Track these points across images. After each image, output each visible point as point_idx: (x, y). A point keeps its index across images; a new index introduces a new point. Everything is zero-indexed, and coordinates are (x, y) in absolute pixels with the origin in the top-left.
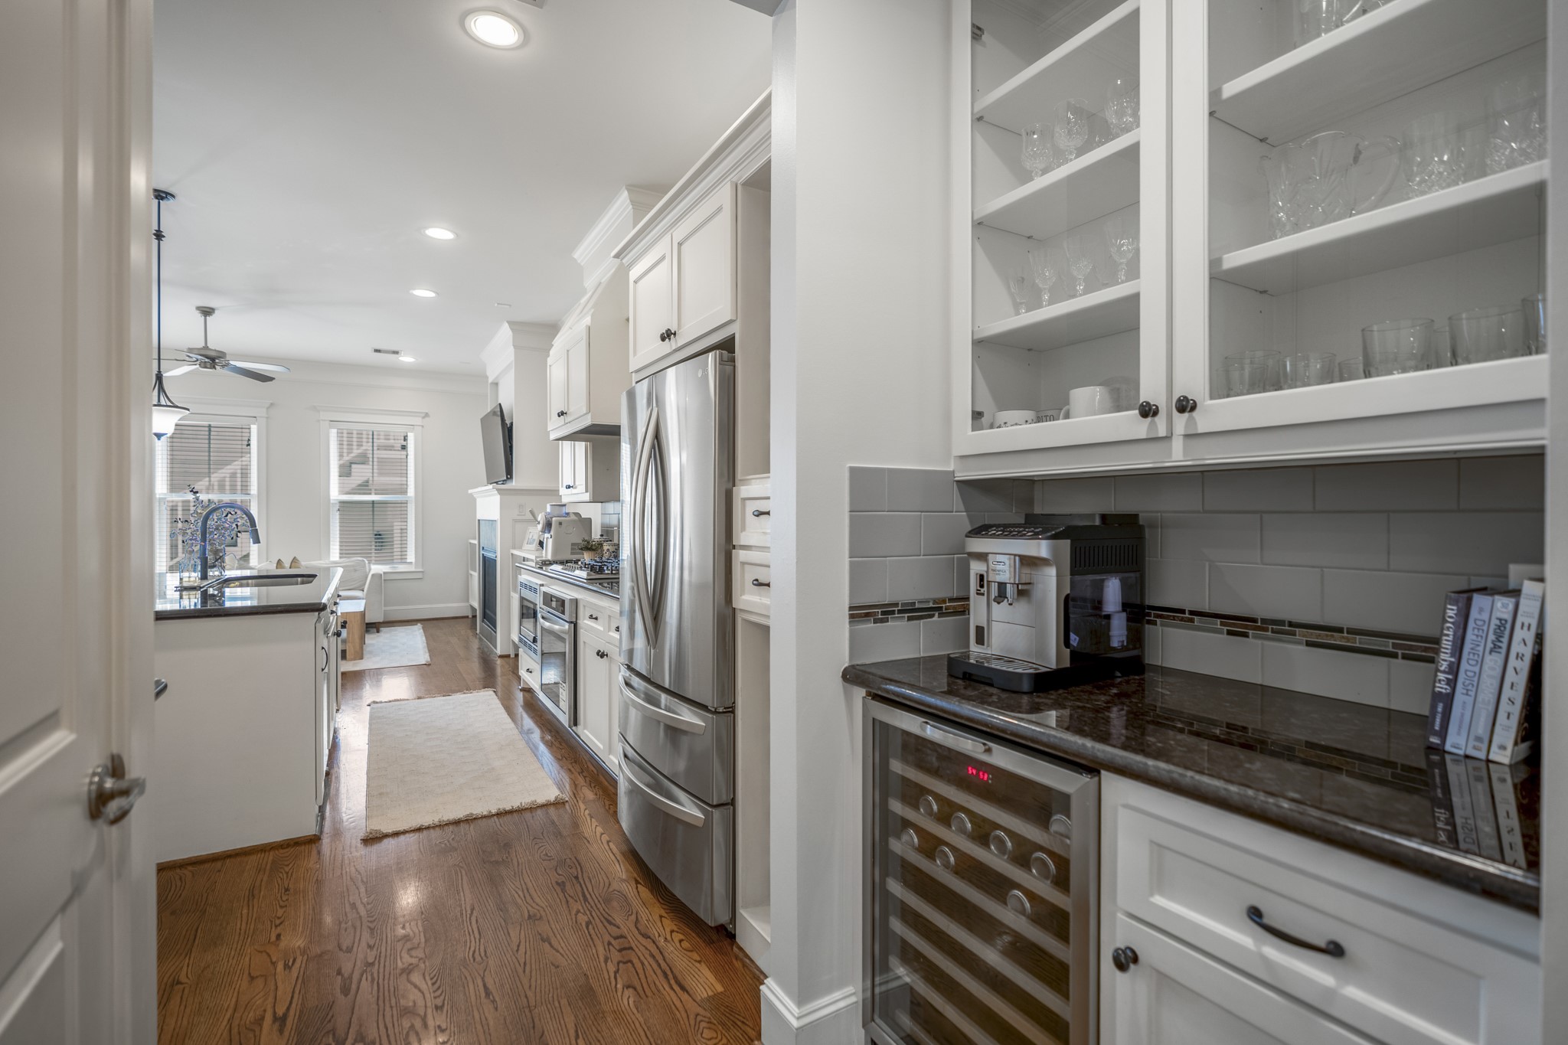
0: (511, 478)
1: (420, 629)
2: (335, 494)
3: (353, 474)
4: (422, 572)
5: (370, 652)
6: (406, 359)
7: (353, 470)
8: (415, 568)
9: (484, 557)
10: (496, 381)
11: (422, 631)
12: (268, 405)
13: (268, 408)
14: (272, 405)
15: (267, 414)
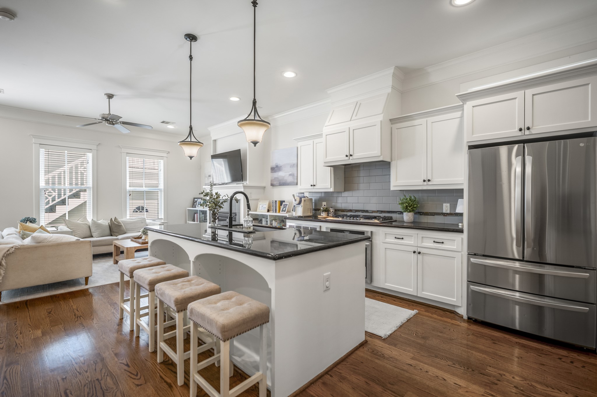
2: (128, 187)
6: (170, 126)
8: (164, 221)
12: (98, 144)
13: (97, 145)
14: (99, 144)
15: (97, 148)
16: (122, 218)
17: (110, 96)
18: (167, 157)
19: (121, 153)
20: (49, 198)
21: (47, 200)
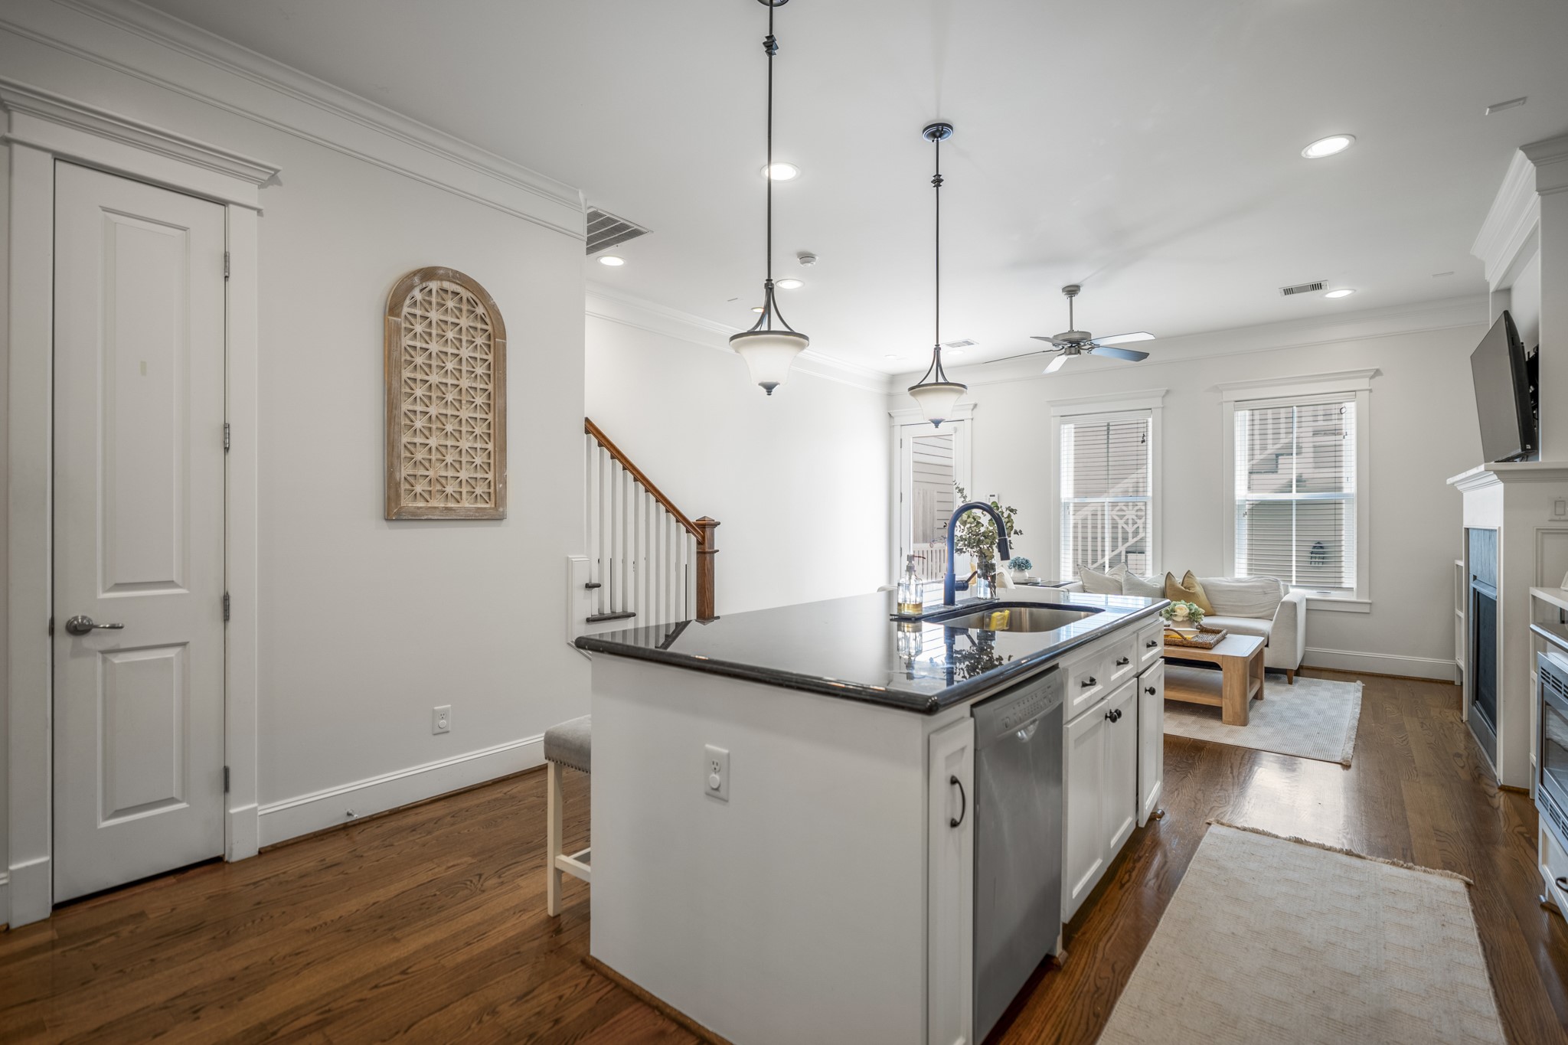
0: (1535, 447)
1: (1357, 691)
2: (1242, 493)
3: (1280, 471)
4: (1370, 604)
5: (1263, 717)
6: (1337, 294)
7: (1280, 466)
8: (1358, 596)
9: (1477, 595)
10: (1505, 285)
11: (1360, 694)
12: (1164, 393)
13: (1164, 397)
14: (1168, 392)
15: (1163, 403)
16: (1223, 576)
17: (1072, 291)
18: (1371, 391)
19: (1221, 403)
20: (1138, 521)
21: (1136, 526)
